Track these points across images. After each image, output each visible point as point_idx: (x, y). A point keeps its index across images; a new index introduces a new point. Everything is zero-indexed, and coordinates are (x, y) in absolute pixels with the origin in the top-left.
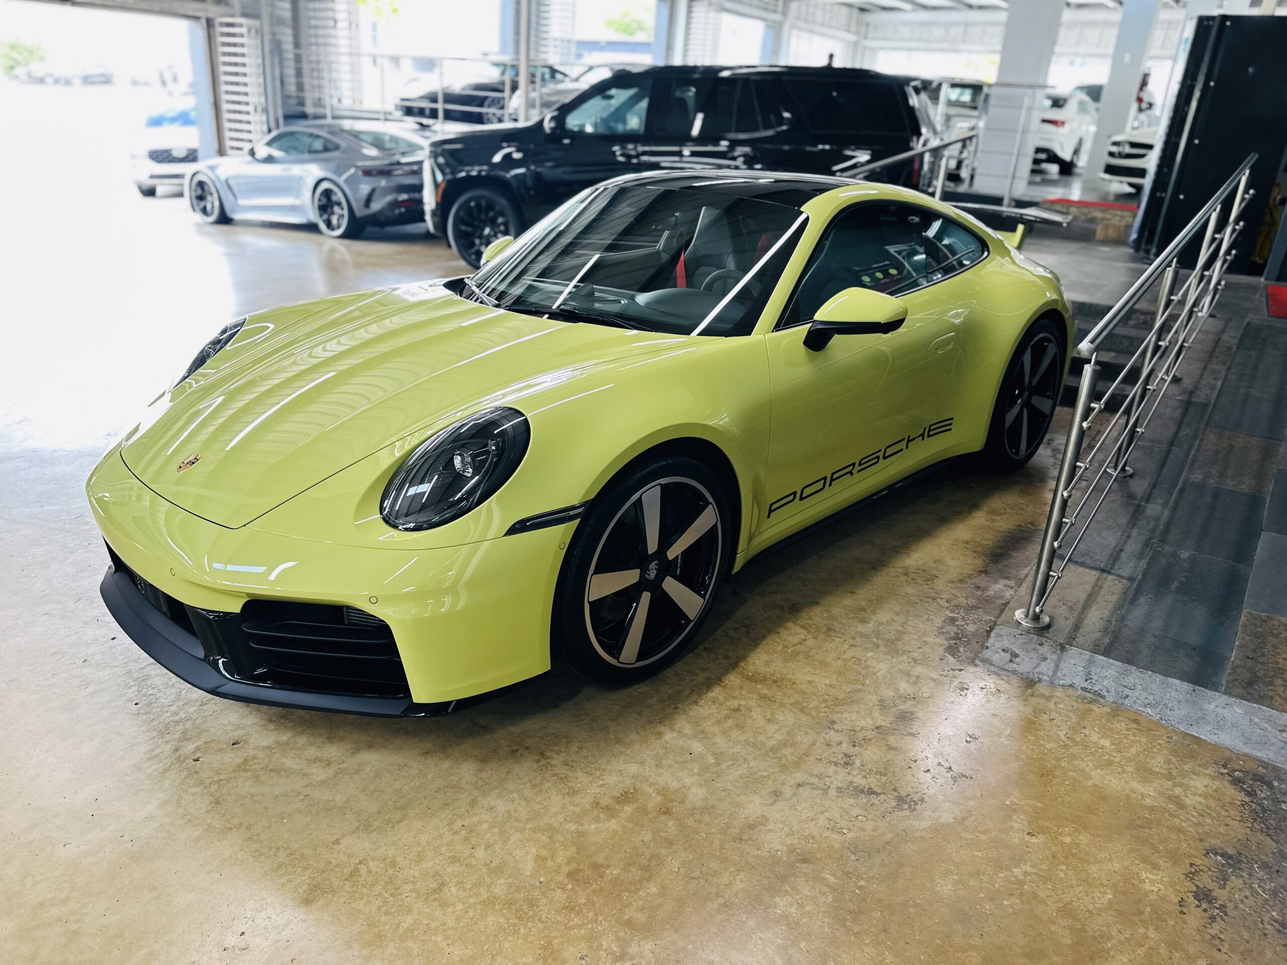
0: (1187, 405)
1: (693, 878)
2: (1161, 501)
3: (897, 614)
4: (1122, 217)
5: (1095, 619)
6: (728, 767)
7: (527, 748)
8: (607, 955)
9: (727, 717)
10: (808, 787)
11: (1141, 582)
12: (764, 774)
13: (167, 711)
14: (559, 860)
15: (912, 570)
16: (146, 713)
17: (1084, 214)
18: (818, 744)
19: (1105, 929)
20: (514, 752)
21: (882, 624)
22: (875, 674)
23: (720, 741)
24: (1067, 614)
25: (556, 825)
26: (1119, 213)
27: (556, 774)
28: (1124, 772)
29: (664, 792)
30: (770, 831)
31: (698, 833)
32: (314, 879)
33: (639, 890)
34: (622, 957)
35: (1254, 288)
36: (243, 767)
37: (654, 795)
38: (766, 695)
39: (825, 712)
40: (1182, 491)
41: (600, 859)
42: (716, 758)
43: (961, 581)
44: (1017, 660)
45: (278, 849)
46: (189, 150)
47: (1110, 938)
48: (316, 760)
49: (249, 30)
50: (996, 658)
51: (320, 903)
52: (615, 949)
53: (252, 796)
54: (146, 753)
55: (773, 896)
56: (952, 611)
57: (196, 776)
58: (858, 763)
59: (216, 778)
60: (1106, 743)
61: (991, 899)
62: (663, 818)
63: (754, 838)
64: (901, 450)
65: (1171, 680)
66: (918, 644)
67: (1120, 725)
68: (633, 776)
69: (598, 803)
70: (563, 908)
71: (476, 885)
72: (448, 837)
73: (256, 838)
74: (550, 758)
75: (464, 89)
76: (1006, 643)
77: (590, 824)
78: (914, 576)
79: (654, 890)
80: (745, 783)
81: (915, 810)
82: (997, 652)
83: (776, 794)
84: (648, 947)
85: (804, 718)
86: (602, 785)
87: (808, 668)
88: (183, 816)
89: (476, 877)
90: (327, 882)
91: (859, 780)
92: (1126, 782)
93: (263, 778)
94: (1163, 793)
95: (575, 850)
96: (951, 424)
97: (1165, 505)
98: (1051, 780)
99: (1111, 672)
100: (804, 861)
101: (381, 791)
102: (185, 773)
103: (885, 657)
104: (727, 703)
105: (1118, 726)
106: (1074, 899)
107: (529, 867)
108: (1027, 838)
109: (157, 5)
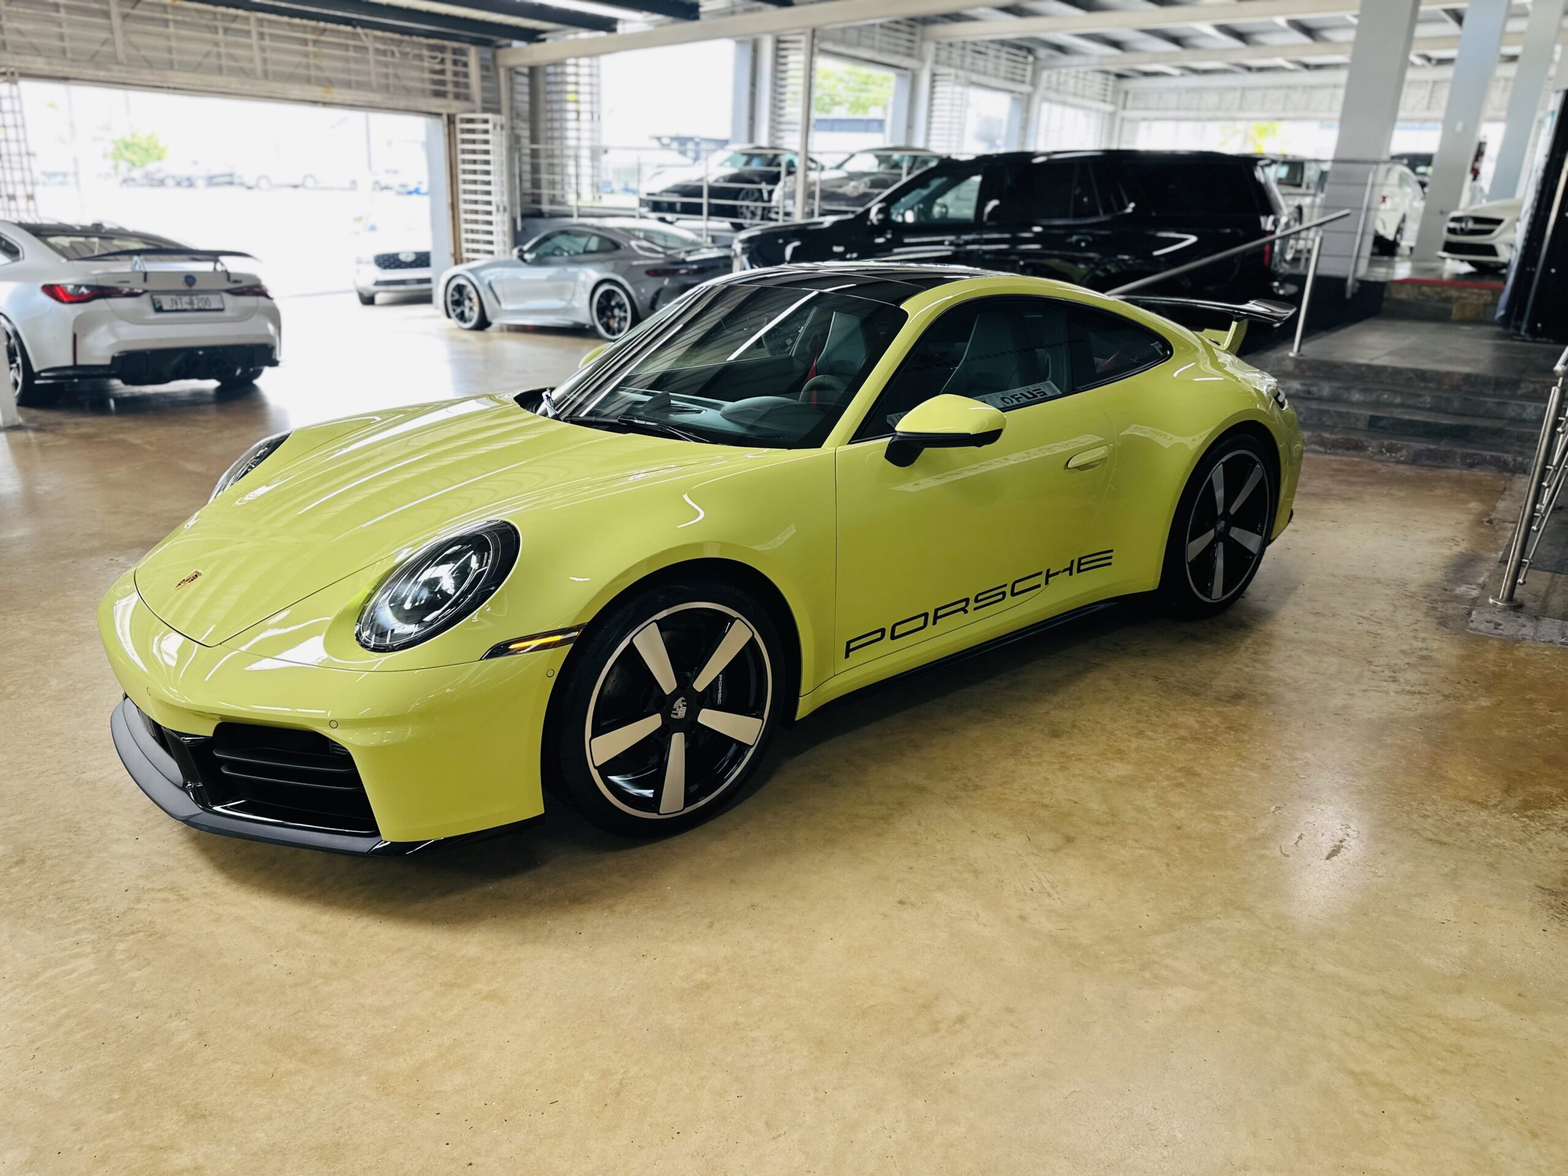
4: (1480, 295)
5: (1559, 600)
10: (1372, 691)
12: (1335, 686)
17: (1438, 293)
18: (1366, 672)
24: (1534, 598)
25: (1197, 708)
26: (1476, 291)
30: (1358, 710)
44: (1501, 627)
49: (495, 126)
50: (1482, 627)
58: (1402, 680)
61: (1537, 738)
69: (1220, 699)
71: (1165, 732)
72: (1124, 712)
75: (717, 181)
76: (1488, 617)
82: (1482, 623)
83: (1351, 695)
100: (1392, 722)
108: (1550, 713)
109: (402, 103)
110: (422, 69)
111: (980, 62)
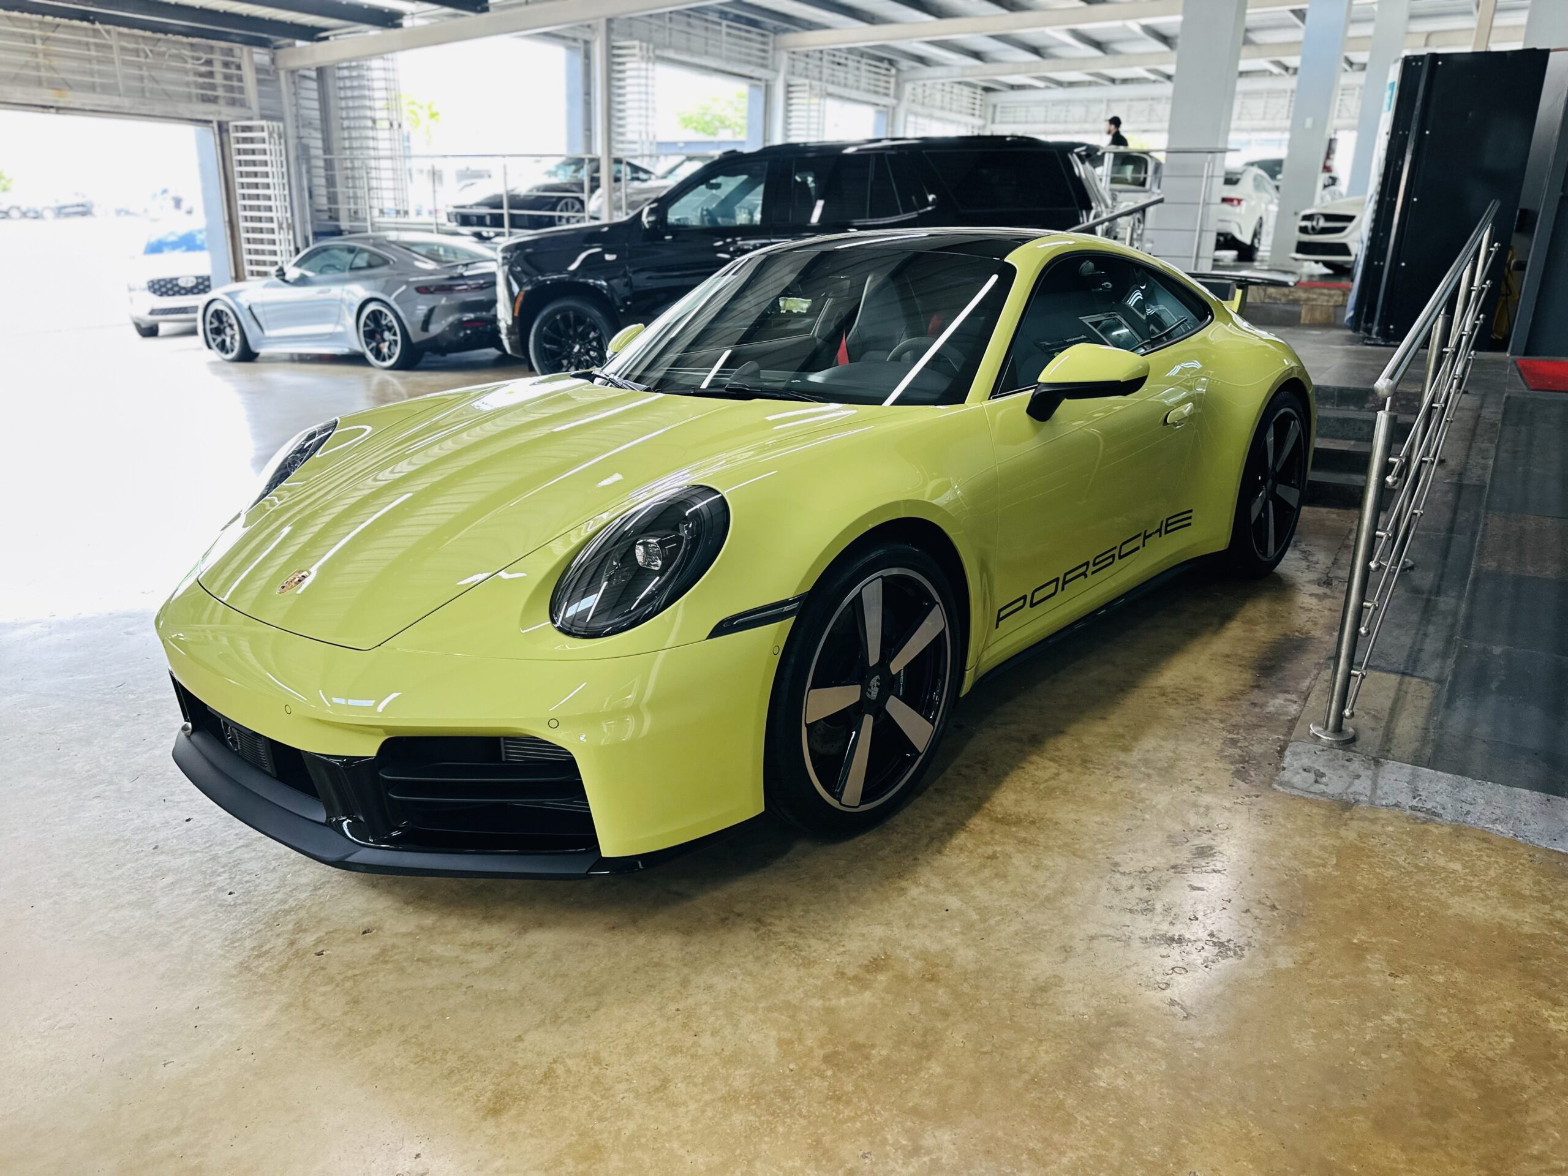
0: (1459, 488)
1: (984, 1053)
2: (1454, 594)
3: (1164, 739)
4: (1330, 296)
5: (1408, 726)
6: (998, 923)
7: (739, 915)
8: (896, 1150)
9: (983, 866)
10: (1103, 939)
11: (1453, 684)
12: (1045, 928)
13: (272, 900)
14: (809, 1043)
15: (1169, 690)
16: (246, 903)
17: (1285, 295)
18: (1104, 891)
19: (1515, 1078)
20: (724, 920)
21: (1148, 751)
22: (1154, 807)
23: (979, 892)
24: (1373, 724)
25: (795, 1002)
26: (1326, 291)
27: (782, 944)
28: (1488, 898)
29: (923, 955)
30: (1069, 992)
31: (978, 1001)
32: (498, 1084)
33: (920, 1069)
34: (916, 1151)
35: (1502, 364)
36: (383, 957)
37: (911, 960)
38: (1025, 839)
39: (1104, 854)
40: (1476, 581)
41: (861, 1038)
42: (979, 914)
43: (1231, 698)
44: (1324, 780)
45: (445, 1052)
46: (197, 278)
47: (1524, 1088)
48: (473, 945)
49: (271, 135)
50: (1297, 780)
51: (513, 1112)
52: (904, 1142)
53: (400, 992)
54: (253, 949)
55: (1090, 1067)
56: (1230, 732)
57: (322, 972)
58: (1159, 907)
59: (350, 973)
60: (1457, 866)
61: (1365, 1053)
62: (929, 986)
63: (1050, 1001)
64: (1138, 548)
65: (1517, 790)
66: (1199, 770)
67: (1469, 846)
68: (881, 940)
69: (843, 974)
70: (828, 1098)
71: (708, 1079)
72: (661, 1024)
73: (414, 1040)
74: (770, 924)
75: (531, 191)
76: (1306, 762)
77: (839, 999)
78: (1174, 696)
79: (938, 1070)
80: (1024, 939)
81: (1242, 956)
82: (1298, 773)
83: (1066, 950)
84: (946, 1137)
85: (1078, 861)
86: (844, 953)
87: (1071, 806)
88: (315, 1021)
89: (706, 1069)
90: (516, 1088)
91: (1165, 927)
92: (1495, 909)
93: (410, 970)
94: (1543, 919)
95: (827, 1030)
96: (1190, 518)
97: (1460, 597)
98: (1402, 914)
99: (1442, 786)
100: (1119, 1024)
101: (565, 975)
102: (308, 970)
103: (1162, 787)
104: (979, 850)
105: (1466, 847)
106: (1468, 1046)
107: (772, 1051)
108: (1390, 979)
109: (158, 109)
110: (186, 72)
111: (840, 73)
